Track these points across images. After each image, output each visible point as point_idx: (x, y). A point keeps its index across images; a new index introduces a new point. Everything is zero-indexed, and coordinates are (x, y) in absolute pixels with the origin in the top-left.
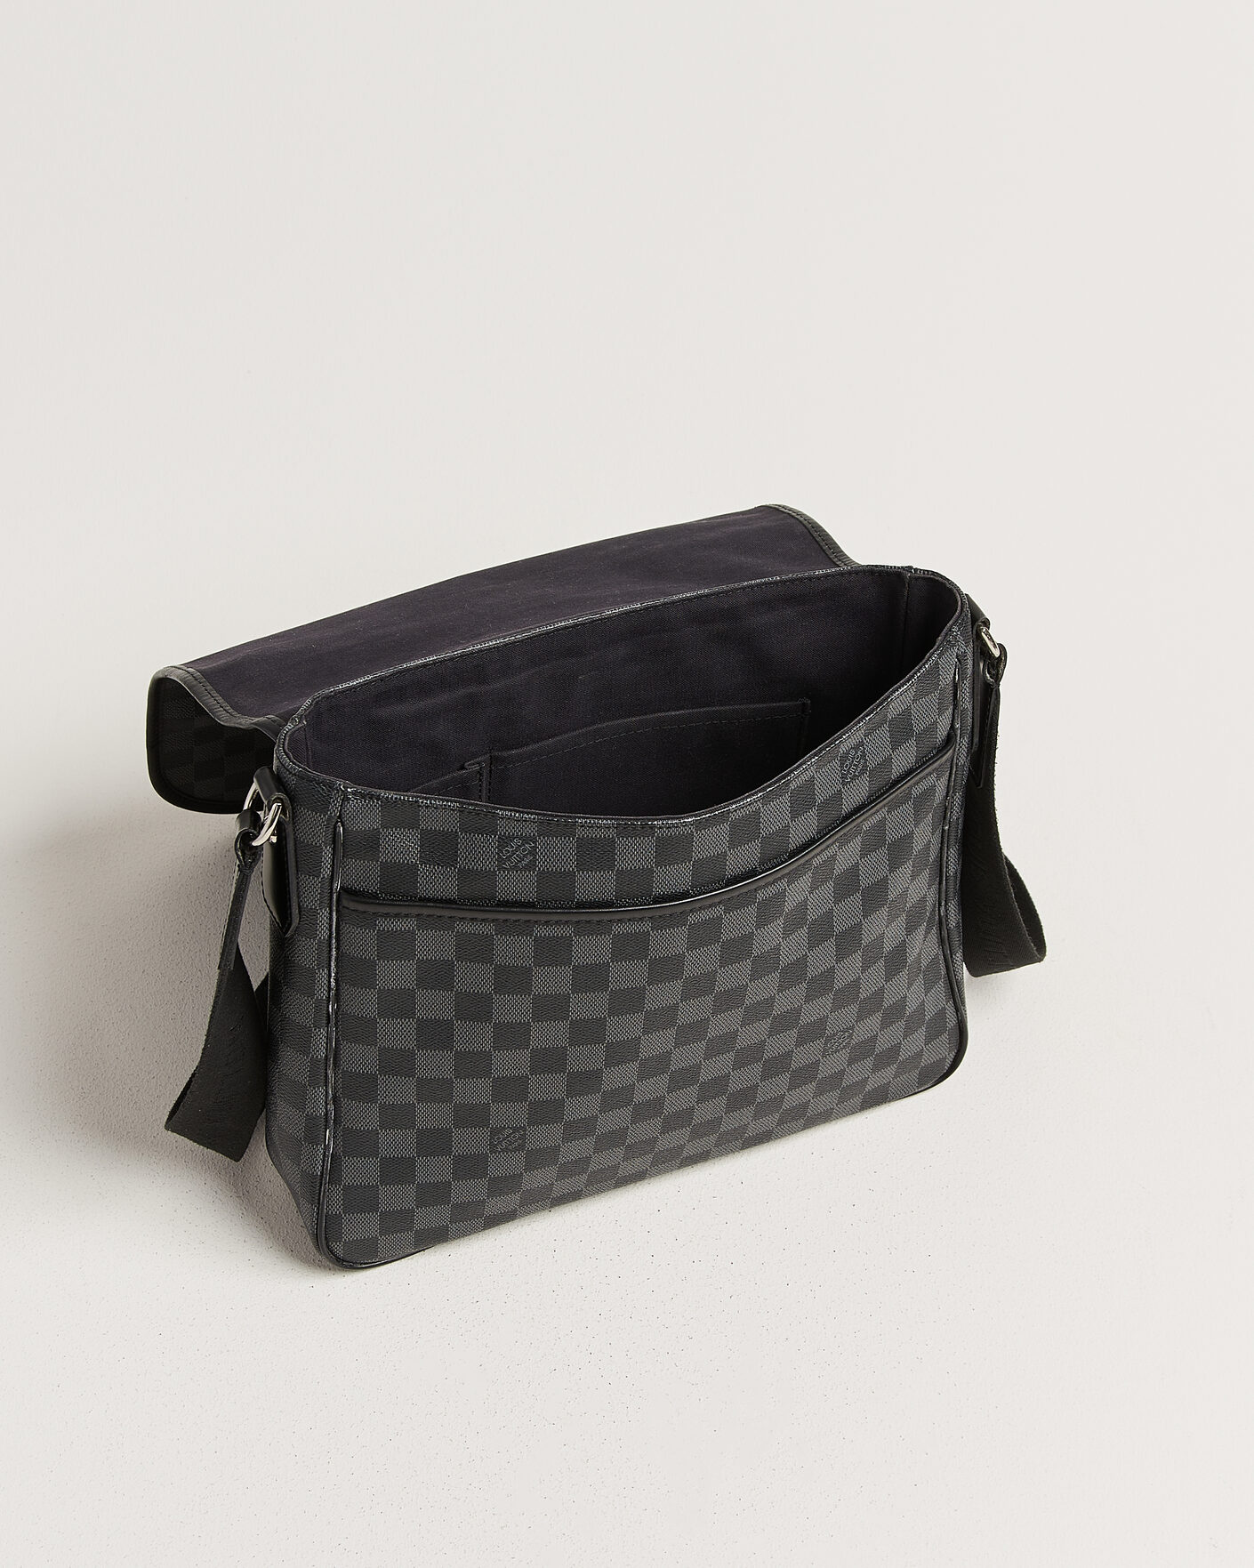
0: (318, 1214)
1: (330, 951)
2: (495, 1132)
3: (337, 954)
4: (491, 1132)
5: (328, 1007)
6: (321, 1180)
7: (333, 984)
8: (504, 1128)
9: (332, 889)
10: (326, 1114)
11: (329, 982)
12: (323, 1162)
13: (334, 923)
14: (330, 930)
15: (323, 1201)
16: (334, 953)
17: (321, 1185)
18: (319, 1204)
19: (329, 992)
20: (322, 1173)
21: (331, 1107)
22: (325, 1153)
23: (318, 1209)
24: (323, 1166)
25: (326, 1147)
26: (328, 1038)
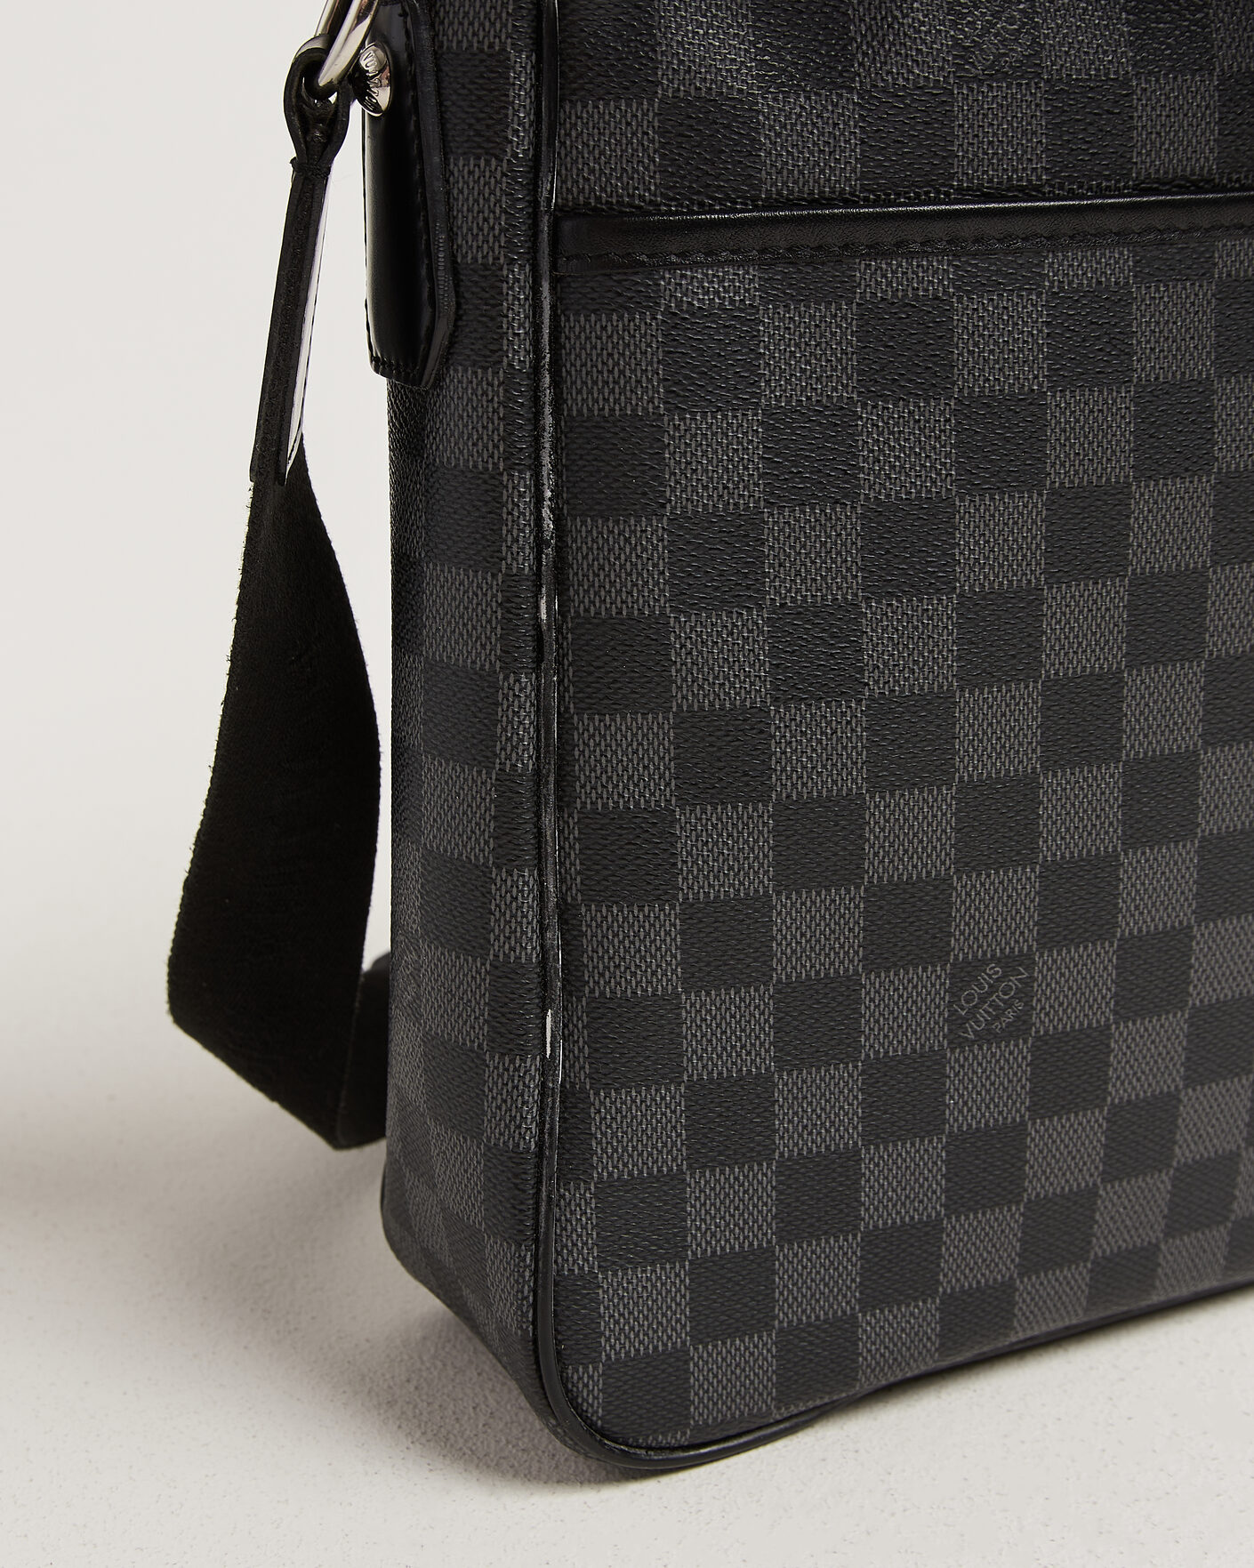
0: (535, 1273)
1: (538, 415)
2: (965, 973)
3: (557, 424)
4: (952, 976)
5: (537, 608)
6: (539, 1166)
7: (549, 525)
8: (985, 962)
9: (535, 203)
10: (543, 962)
11: (539, 520)
12: (542, 1110)
13: (547, 321)
14: (536, 342)
15: (547, 1234)
16: (548, 420)
17: (539, 1182)
18: (536, 1241)
19: (539, 553)
20: (540, 1144)
21: (554, 937)
22: (544, 1085)
23: (536, 1258)
24: (541, 1125)
25: (547, 1067)
26: (541, 711)
